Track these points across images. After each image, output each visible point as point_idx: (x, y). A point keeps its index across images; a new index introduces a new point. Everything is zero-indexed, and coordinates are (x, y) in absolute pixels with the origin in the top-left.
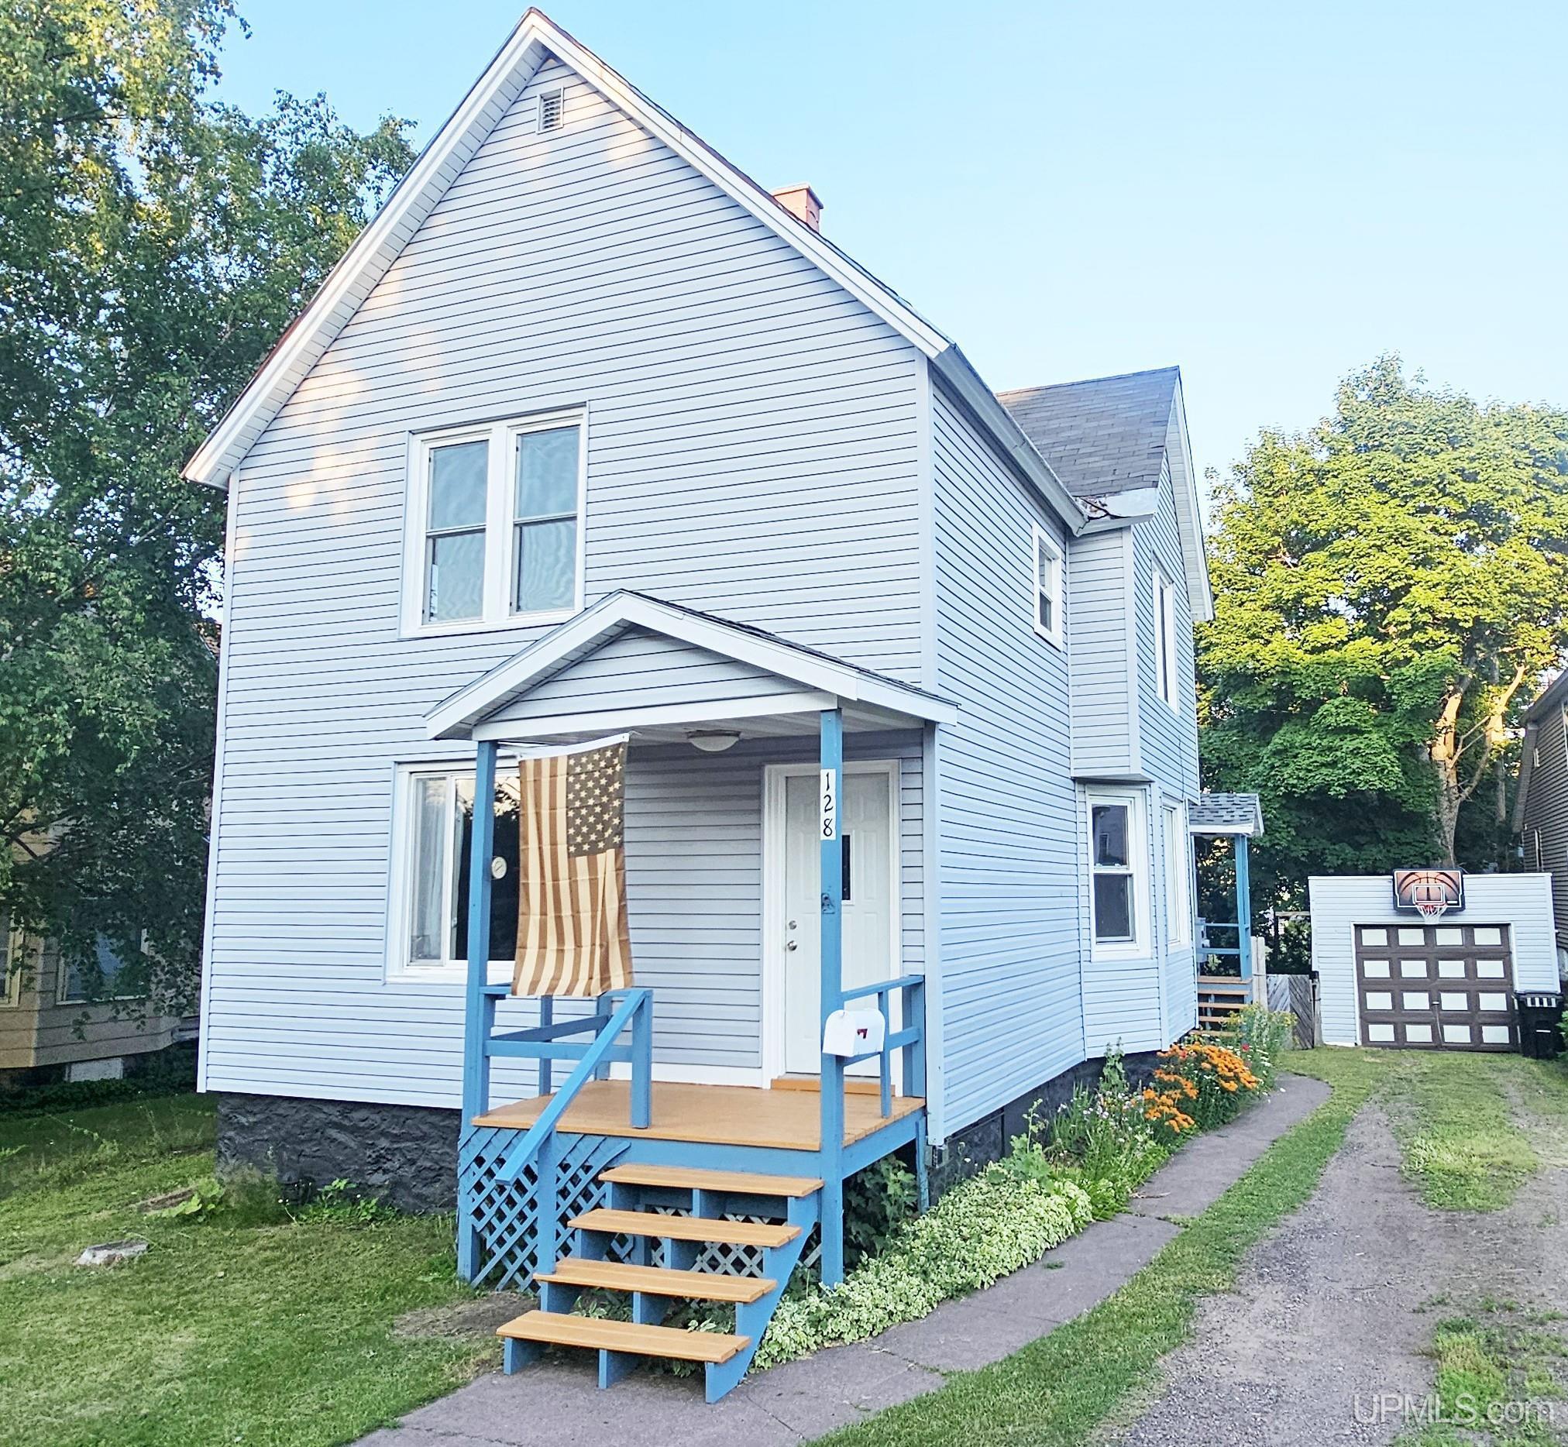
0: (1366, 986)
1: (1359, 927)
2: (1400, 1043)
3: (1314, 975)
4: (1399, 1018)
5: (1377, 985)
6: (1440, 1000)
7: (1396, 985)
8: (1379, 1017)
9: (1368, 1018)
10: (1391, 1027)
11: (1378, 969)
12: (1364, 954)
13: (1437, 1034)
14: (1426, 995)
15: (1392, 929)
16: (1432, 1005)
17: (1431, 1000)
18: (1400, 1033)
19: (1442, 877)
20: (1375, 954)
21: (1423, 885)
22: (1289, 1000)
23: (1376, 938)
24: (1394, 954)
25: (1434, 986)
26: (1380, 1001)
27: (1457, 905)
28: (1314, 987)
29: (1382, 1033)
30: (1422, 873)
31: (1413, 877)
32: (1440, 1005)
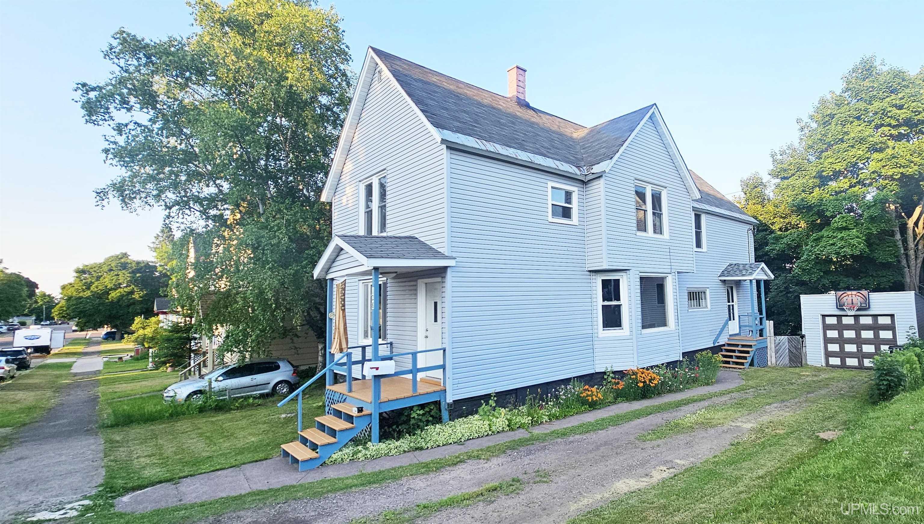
0: (827, 341)
1: (824, 316)
2: (843, 366)
3: (803, 337)
4: (843, 355)
5: (832, 341)
6: (862, 348)
7: (841, 341)
8: (834, 354)
9: (828, 354)
10: (839, 359)
11: (833, 334)
12: (826, 327)
13: (861, 362)
14: (855, 345)
15: (839, 317)
16: (858, 350)
17: (857, 348)
18: (843, 361)
19: (859, 294)
20: (831, 327)
21: (850, 298)
22: (787, 346)
23: (832, 321)
24: (840, 327)
25: (859, 341)
26: (834, 348)
27: (865, 307)
28: (803, 341)
29: (835, 361)
30: (849, 293)
31: (845, 295)
32: (861, 350)
